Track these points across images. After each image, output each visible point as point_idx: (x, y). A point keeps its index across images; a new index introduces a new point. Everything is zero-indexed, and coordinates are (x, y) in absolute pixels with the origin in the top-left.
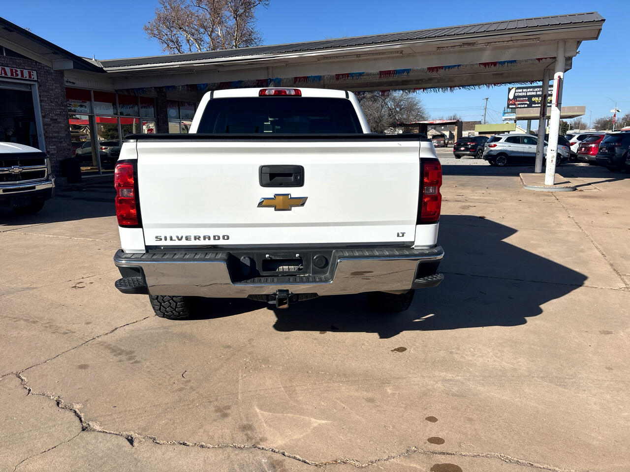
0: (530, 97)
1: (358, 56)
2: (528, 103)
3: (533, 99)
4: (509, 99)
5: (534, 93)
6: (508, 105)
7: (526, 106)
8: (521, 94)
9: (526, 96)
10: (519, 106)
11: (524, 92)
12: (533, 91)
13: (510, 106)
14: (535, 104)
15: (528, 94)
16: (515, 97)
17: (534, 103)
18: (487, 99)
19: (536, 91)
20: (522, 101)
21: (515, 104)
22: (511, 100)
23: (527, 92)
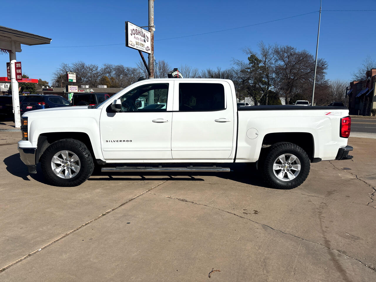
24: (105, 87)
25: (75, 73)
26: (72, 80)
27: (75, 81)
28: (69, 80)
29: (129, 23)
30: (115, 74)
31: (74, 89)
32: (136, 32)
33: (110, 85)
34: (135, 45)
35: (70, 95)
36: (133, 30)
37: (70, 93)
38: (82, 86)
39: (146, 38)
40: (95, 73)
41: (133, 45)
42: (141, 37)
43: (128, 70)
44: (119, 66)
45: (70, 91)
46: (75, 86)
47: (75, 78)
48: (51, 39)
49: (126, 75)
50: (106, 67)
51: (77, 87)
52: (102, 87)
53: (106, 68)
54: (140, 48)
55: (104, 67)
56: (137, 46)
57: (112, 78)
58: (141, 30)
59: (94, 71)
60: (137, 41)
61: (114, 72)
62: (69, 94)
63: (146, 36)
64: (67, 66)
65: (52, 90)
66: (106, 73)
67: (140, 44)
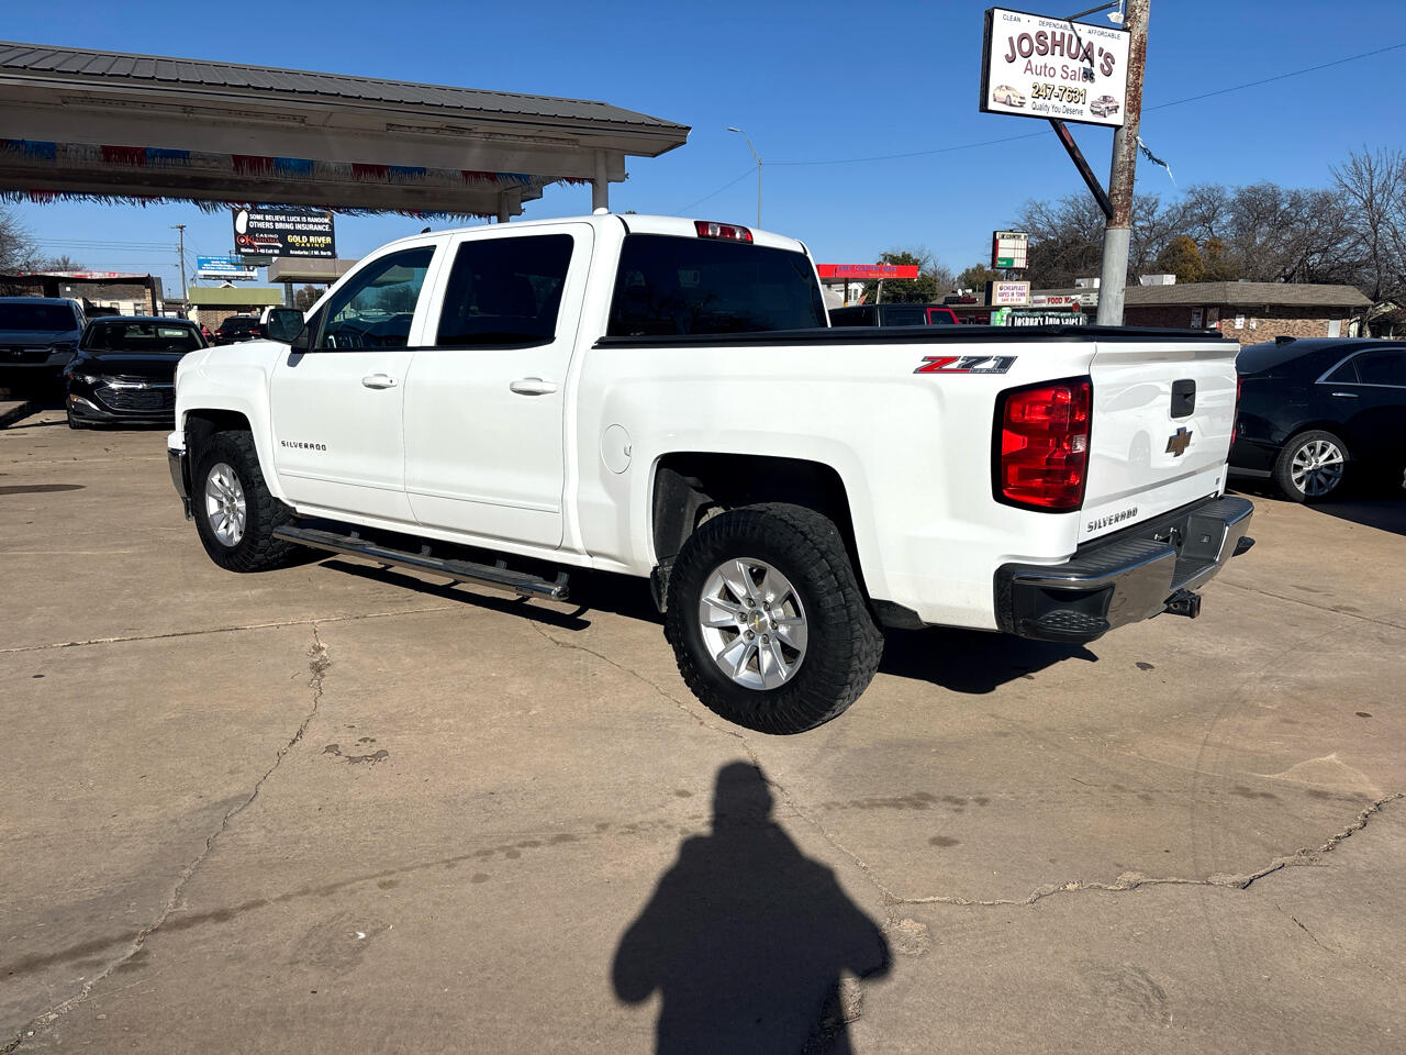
0: (283, 234)
1: (189, 109)
2: (281, 246)
3: (291, 239)
4: (236, 233)
5: (290, 227)
6: (238, 247)
7: (277, 252)
8: (261, 225)
9: (274, 231)
10: (262, 251)
11: (269, 221)
12: (287, 222)
13: (243, 250)
14: (297, 249)
15: (278, 226)
16: (251, 231)
17: (293, 246)
18: (181, 228)
19: (294, 223)
20: (267, 240)
21: (252, 246)
22: (242, 236)
23: (274, 222)
24: (1170, 280)
25: (1023, 235)
26: (1011, 260)
27: (1020, 263)
28: (999, 263)
29: (998, 14)
30: (1234, 221)
31: (1013, 294)
32: (1036, 44)
33: (1197, 273)
34: (1029, 101)
35: (999, 317)
36: (1024, 37)
37: (998, 308)
38: (1078, 281)
39: (1098, 60)
40: (1142, 228)
41: (1015, 100)
42: (1066, 60)
43: (1296, 202)
44: (1255, 191)
45: (997, 300)
46: (1018, 284)
47: (1023, 254)
48: (689, 128)
49: (1285, 223)
50: (1194, 199)
51: (1026, 285)
52: (1157, 283)
53: (1197, 204)
54: (1056, 108)
55: (1183, 200)
56: (1040, 101)
57: (1214, 244)
58: (1067, 33)
59: (1140, 219)
60: (1042, 81)
61: (1226, 219)
62: (993, 313)
63: (1101, 50)
64: (1043, 209)
65: (974, 301)
66: (1190, 224)
67: (1056, 90)
